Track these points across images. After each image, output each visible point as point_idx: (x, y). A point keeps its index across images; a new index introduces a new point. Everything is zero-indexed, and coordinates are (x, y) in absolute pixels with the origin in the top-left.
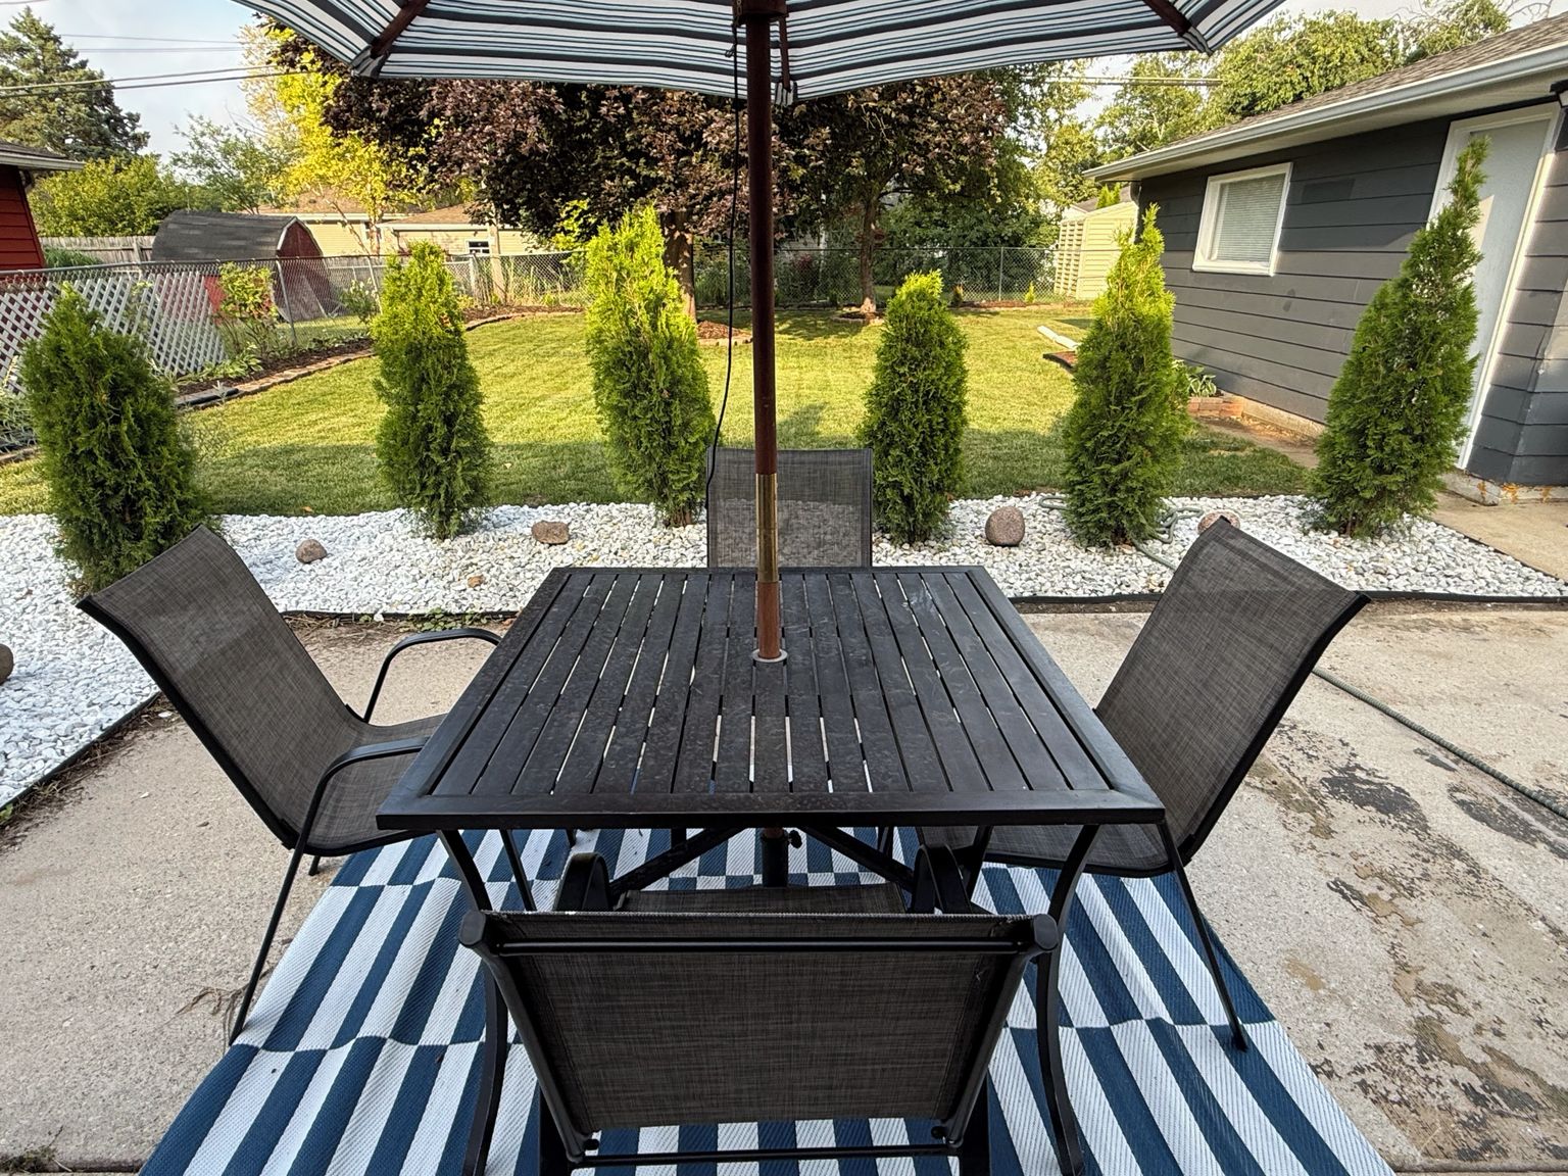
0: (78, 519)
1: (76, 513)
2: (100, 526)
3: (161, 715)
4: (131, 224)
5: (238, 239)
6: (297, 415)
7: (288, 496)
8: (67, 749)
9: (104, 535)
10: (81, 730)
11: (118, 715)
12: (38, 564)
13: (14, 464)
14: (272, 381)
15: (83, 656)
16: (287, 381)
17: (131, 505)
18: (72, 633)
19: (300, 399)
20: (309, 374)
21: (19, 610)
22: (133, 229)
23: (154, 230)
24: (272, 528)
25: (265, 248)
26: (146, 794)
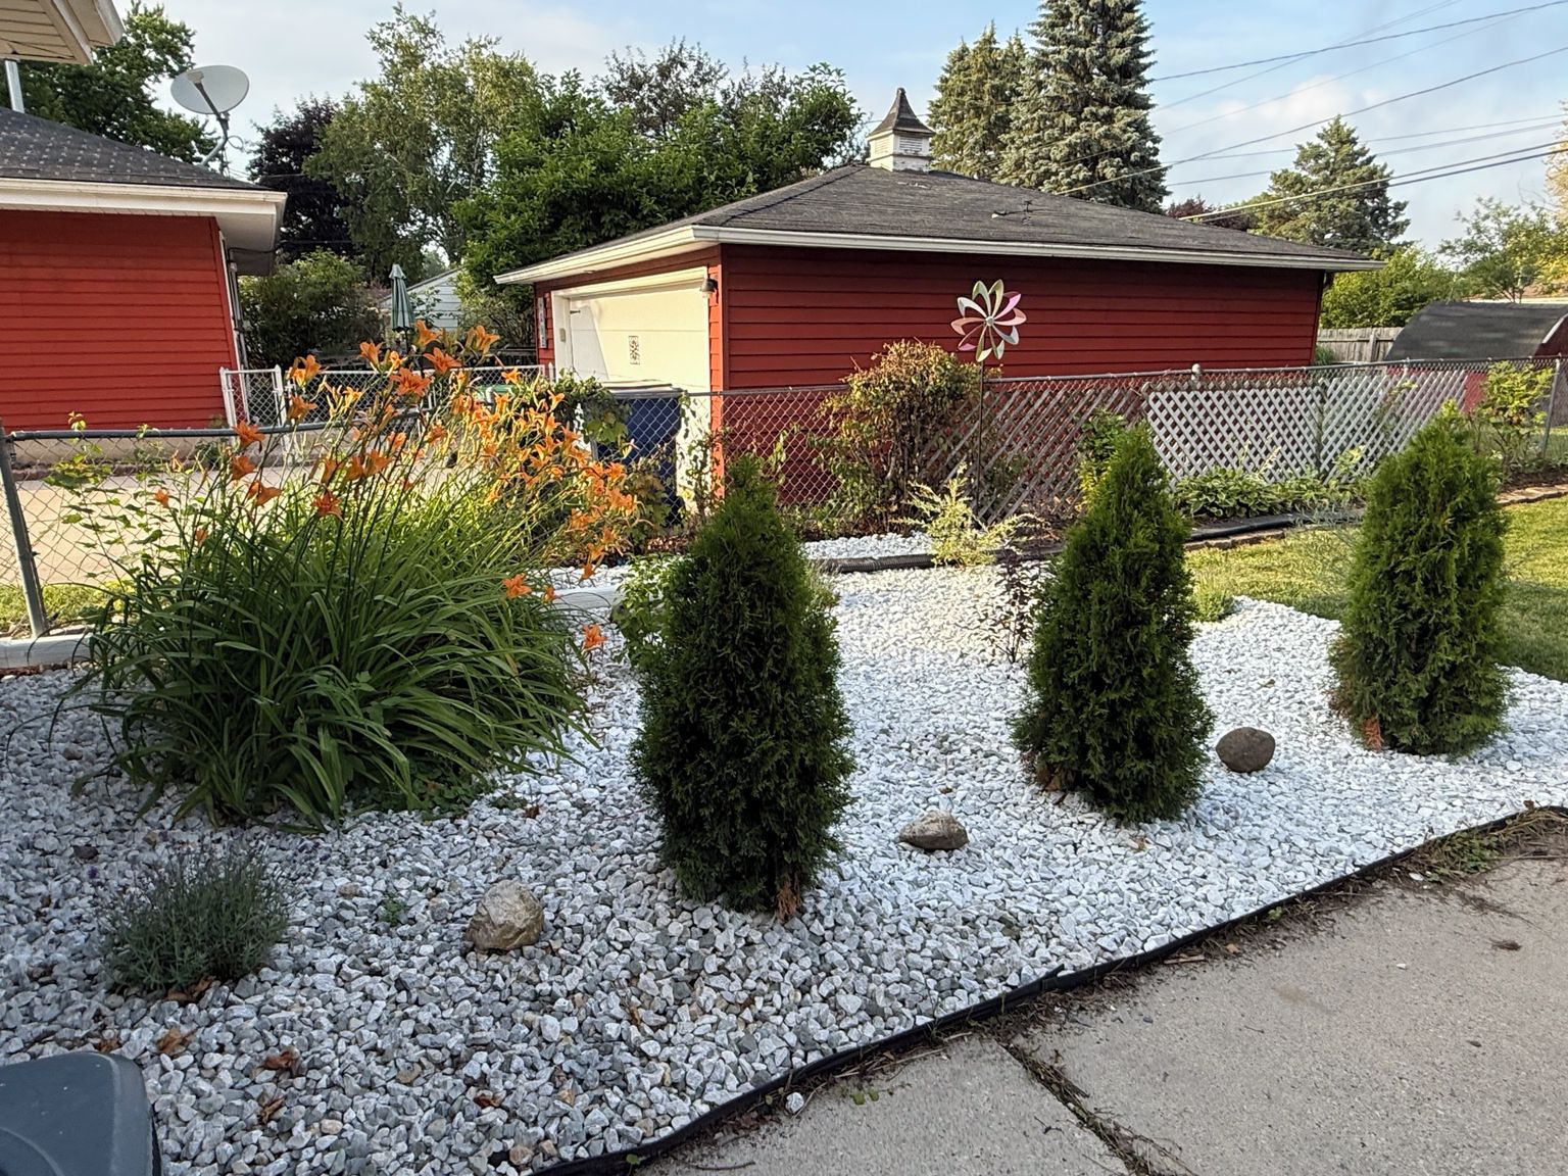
0: (1371, 635)
1: (1372, 628)
2: (1387, 647)
3: (1412, 876)
4: (1371, 316)
5: (1496, 331)
6: (1545, 546)
7: (1547, 651)
8: (1326, 871)
9: (1386, 657)
10: (1338, 857)
11: (1372, 857)
12: (1278, 655)
13: (1248, 546)
14: (1510, 498)
15: (1326, 771)
16: (1529, 501)
17: (1427, 635)
18: (1313, 740)
19: (1548, 525)
20: (1559, 495)
21: (1265, 698)
22: (1371, 320)
23: (1397, 322)
24: (1531, 688)
25: (1526, 341)
26: (1403, 965)
